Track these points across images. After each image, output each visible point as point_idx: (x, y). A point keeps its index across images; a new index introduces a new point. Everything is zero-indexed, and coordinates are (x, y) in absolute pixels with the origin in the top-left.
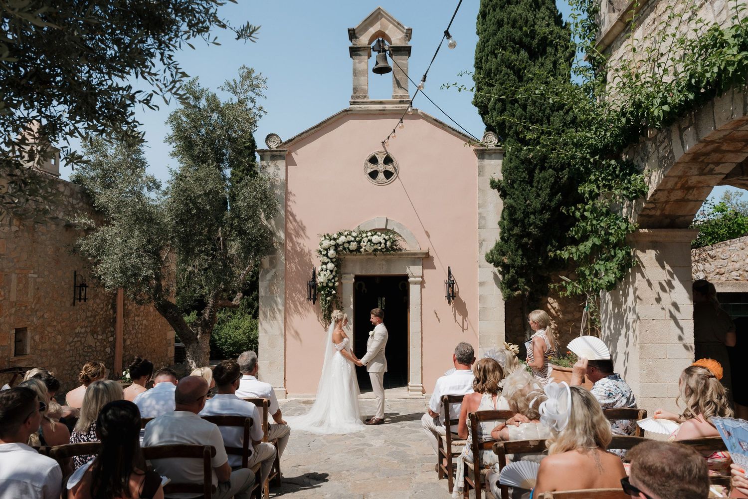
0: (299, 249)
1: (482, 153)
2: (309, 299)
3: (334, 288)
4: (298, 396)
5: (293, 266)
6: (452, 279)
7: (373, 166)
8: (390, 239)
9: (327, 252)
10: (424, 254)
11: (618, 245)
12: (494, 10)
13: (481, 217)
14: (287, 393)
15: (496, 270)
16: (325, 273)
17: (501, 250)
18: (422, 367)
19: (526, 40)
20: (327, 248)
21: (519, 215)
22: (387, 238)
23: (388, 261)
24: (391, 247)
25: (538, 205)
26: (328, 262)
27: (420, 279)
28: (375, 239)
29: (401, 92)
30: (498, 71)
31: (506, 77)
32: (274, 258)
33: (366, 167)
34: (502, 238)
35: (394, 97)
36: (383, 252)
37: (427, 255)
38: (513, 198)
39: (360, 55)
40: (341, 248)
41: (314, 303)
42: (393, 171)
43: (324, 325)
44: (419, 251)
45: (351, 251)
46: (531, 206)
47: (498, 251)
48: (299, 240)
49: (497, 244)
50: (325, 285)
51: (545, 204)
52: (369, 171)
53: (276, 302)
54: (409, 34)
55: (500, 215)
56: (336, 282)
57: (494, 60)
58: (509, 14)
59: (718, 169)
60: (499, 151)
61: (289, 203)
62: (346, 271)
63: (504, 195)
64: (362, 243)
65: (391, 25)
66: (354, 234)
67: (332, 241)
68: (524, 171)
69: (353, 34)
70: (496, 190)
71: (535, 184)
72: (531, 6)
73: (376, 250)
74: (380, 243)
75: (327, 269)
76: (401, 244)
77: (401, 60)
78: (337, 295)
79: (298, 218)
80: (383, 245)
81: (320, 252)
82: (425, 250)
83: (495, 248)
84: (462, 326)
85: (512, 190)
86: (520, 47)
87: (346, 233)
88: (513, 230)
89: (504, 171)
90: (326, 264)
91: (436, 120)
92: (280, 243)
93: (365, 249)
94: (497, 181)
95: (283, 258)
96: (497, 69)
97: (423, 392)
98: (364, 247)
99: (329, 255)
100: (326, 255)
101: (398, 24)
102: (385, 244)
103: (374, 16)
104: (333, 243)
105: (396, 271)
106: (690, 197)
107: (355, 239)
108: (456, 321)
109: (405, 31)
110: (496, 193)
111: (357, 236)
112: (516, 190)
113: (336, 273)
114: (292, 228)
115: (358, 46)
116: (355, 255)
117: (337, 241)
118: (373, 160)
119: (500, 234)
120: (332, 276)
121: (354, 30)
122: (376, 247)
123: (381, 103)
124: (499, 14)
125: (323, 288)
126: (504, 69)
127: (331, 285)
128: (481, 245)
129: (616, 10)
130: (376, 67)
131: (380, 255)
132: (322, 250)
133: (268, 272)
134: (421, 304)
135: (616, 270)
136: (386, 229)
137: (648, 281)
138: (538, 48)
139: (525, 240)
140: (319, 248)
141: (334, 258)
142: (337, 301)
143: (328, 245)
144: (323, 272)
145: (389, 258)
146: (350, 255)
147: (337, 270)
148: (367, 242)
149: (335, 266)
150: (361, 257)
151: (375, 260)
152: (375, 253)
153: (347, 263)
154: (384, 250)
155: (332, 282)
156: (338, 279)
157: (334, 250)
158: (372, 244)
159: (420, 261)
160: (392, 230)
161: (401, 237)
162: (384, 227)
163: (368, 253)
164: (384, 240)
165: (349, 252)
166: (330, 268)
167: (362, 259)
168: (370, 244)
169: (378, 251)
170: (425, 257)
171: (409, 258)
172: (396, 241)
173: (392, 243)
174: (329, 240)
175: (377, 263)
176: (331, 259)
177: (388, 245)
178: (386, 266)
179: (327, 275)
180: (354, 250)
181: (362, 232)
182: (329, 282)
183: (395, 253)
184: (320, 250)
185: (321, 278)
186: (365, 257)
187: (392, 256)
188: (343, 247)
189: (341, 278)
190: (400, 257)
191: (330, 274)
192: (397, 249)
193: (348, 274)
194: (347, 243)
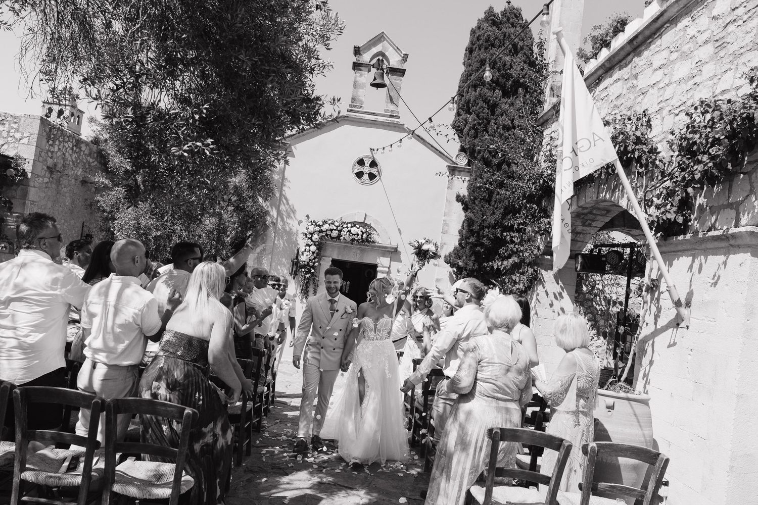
0: (288, 229)
1: (453, 170)
2: (291, 273)
3: (313, 267)
5: (281, 242)
7: (360, 167)
8: (367, 232)
9: (312, 236)
10: (393, 248)
11: (530, 265)
12: (480, 49)
13: (445, 224)
15: (451, 270)
16: (308, 253)
17: (458, 254)
19: (502, 81)
20: (312, 232)
21: (476, 227)
22: (364, 231)
23: (362, 251)
24: (366, 239)
25: (492, 221)
26: (311, 245)
27: (387, 270)
28: (354, 230)
29: (392, 107)
30: (475, 103)
31: (481, 110)
33: (354, 168)
34: (460, 244)
35: (386, 111)
37: (396, 249)
38: (473, 213)
39: (361, 70)
40: (324, 234)
41: (294, 278)
42: (377, 174)
44: (390, 246)
45: (332, 238)
46: (486, 221)
47: (455, 254)
48: (289, 221)
49: (455, 249)
50: (306, 263)
51: (498, 221)
52: (356, 171)
54: (405, 58)
55: (461, 225)
56: (316, 262)
57: (473, 92)
58: (492, 55)
59: (594, 224)
60: (467, 170)
61: (284, 188)
62: (326, 255)
63: (465, 209)
64: (342, 233)
65: (391, 48)
66: (337, 224)
68: (485, 191)
69: (357, 51)
70: (460, 203)
71: (492, 203)
72: (510, 51)
73: (353, 240)
74: (358, 235)
75: (310, 251)
76: (375, 237)
77: (395, 79)
78: (315, 274)
79: (290, 203)
80: (360, 237)
81: (306, 235)
82: (394, 245)
83: (453, 251)
85: (473, 205)
86: (496, 86)
87: (330, 222)
88: (469, 239)
89: (469, 188)
90: (309, 246)
91: (419, 136)
92: (272, 222)
93: (344, 238)
94: (462, 195)
95: (273, 234)
96: (475, 101)
98: (343, 236)
99: (313, 238)
100: (311, 239)
101: (398, 48)
102: (362, 236)
103: (377, 38)
104: (317, 228)
105: (368, 259)
106: (578, 239)
107: (337, 228)
109: (402, 55)
110: (459, 206)
111: (339, 226)
112: (477, 206)
113: (317, 255)
114: (285, 210)
115: (361, 62)
116: (335, 242)
117: (322, 228)
118: (361, 162)
119: (459, 240)
120: (313, 257)
121: (359, 48)
122: (353, 237)
123: (374, 114)
124: (483, 55)
125: (304, 266)
126: (481, 103)
127: (311, 264)
128: (442, 247)
129: (555, 96)
130: (374, 82)
131: (356, 245)
132: (307, 233)
135: (525, 281)
136: (364, 223)
137: (546, 291)
138: (511, 88)
139: (478, 248)
140: (305, 231)
141: (318, 242)
142: (315, 279)
143: (313, 230)
144: (306, 252)
145: (364, 248)
146: (330, 241)
147: (318, 252)
148: (347, 232)
149: (317, 249)
150: (340, 244)
151: (351, 248)
152: (352, 242)
153: (327, 248)
154: (360, 241)
155: (312, 262)
156: (318, 260)
157: (318, 235)
158: (351, 234)
159: (389, 254)
160: (369, 224)
161: (375, 231)
162: (363, 221)
163: (346, 241)
164: (361, 232)
165: (330, 239)
166: (312, 250)
167: (340, 246)
168: (349, 234)
169: (355, 240)
170: (394, 252)
171: (380, 250)
172: (371, 235)
173: (368, 236)
174: (315, 226)
175: (353, 251)
176: (314, 242)
177: (364, 237)
178: (360, 254)
179: (309, 255)
180: (335, 237)
181: (344, 223)
182: (310, 262)
183: (369, 244)
184: (305, 233)
185: (304, 258)
186: (343, 245)
187: (366, 247)
188: (326, 234)
189: (321, 260)
190: (371, 249)
191: (312, 255)
192: (371, 241)
193: (326, 257)
194: (330, 231)
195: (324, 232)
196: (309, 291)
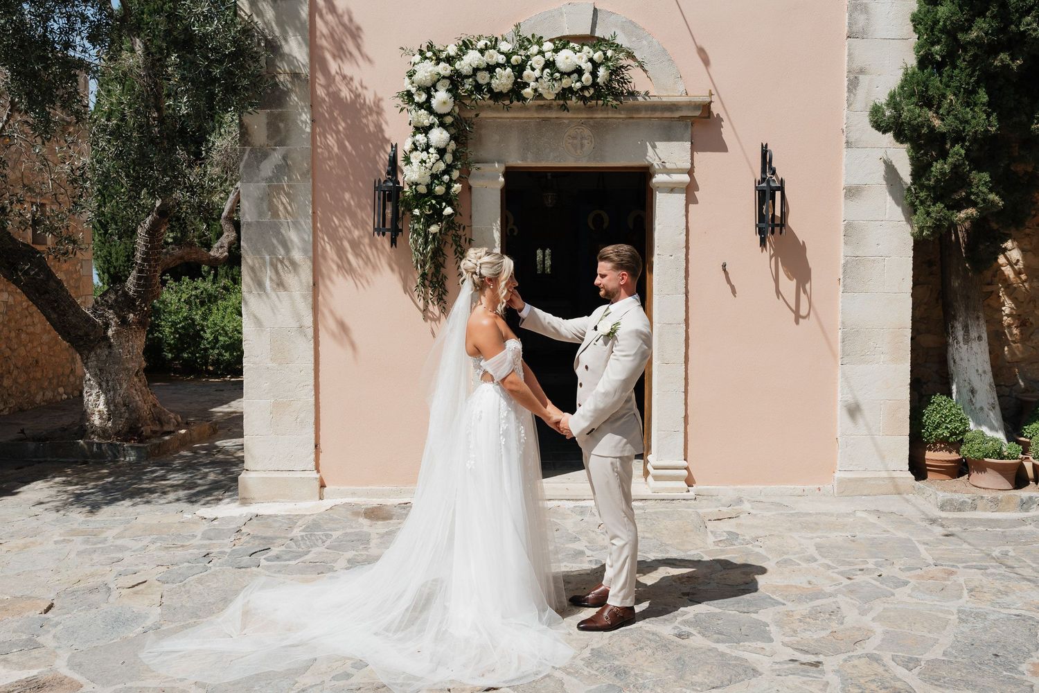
0: (347, 96)
2: (380, 230)
3: (448, 198)
4: (354, 494)
5: (331, 140)
8: (606, 60)
9: (430, 97)
10: (696, 106)
13: (858, 6)
14: (323, 486)
16: (424, 155)
17: (921, 93)
18: (686, 417)
20: (429, 84)
22: (598, 56)
23: (599, 128)
24: (609, 84)
26: (431, 127)
27: (685, 178)
28: (566, 59)
32: (281, 118)
34: (925, 60)
36: (583, 98)
37: (706, 107)
40: (468, 85)
41: (393, 242)
43: (421, 304)
44: (685, 99)
45: (496, 96)
47: (910, 95)
48: (346, 69)
49: (908, 79)
50: (422, 189)
53: (285, 244)
56: (455, 182)
62: (483, 154)
64: (528, 72)
66: (505, 47)
67: (442, 65)
73: (566, 93)
74: (579, 71)
75: (427, 148)
76: (634, 78)
78: (457, 219)
80: (587, 77)
81: (409, 95)
82: (698, 94)
83: (902, 87)
84: (793, 307)
87: (481, 44)
90: (426, 130)
92: (295, 75)
93: (535, 90)
95: (306, 117)
97: (690, 482)
98: (532, 84)
99: (434, 102)
100: (427, 106)
102: (594, 74)
104: (444, 69)
105: (618, 157)
107: (508, 61)
108: (778, 292)
111: (514, 53)
113: (455, 158)
116: (508, 108)
117: (458, 65)
119: (919, 48)
120: (442, 166)
122: (566, 82)
125: (419, 199)
127: (439, 190)
128: (853, 84)
131: (578, 110)
132: (413, 90)
133: (265, 155)
134: (687, 247)
136: (592, 36)
140: (407, 85)
141: (448, 114)
142: (457, 236)
143: (432, 75)
144: (418, 153)
145: (601, 118)
146: (490, 106)
147: (457, 150)
148: (543, 70)
149: (452, 137)
150: (522, 115)
151: (561, 123)
152: (562, 102)
153: (483, 132)
154: (587, 94)
155: (443, 182)
156: (460, 176)
157: (448, 91)
158: (557, 75)
159: (686, 126)
160: (609, 41)
161: (634, 58)
162: (588, 32)
163: (542, 102)
164: (589, 64)
165: (490, 98)
166: (436, 142)
167: (525, 120)
168: (552, 75)
169: (572, 94)
170: (699, 117)
171: (655, 118)
172: (623, 70)
173: (611, 74)
174: (433, 62)
175: (567, 133)
176: (441, 116)
177: (598, 80)
178: (593, 140)
179: (428, 161)
180: (505, 91)
181: (528, 40)
182: (436, 181)
183: (618, 103)
184: (409, 91)
185: (413, 171)
186: (536, 115)
187: (610, 112)
188: (474, 83)
189: (469, 173)
190: (626, 118)
191: (437, 160)
192: (625, 91)
193: (486, 162)
194: (486, 71)
195: (467, 77)
196: (445, 277)
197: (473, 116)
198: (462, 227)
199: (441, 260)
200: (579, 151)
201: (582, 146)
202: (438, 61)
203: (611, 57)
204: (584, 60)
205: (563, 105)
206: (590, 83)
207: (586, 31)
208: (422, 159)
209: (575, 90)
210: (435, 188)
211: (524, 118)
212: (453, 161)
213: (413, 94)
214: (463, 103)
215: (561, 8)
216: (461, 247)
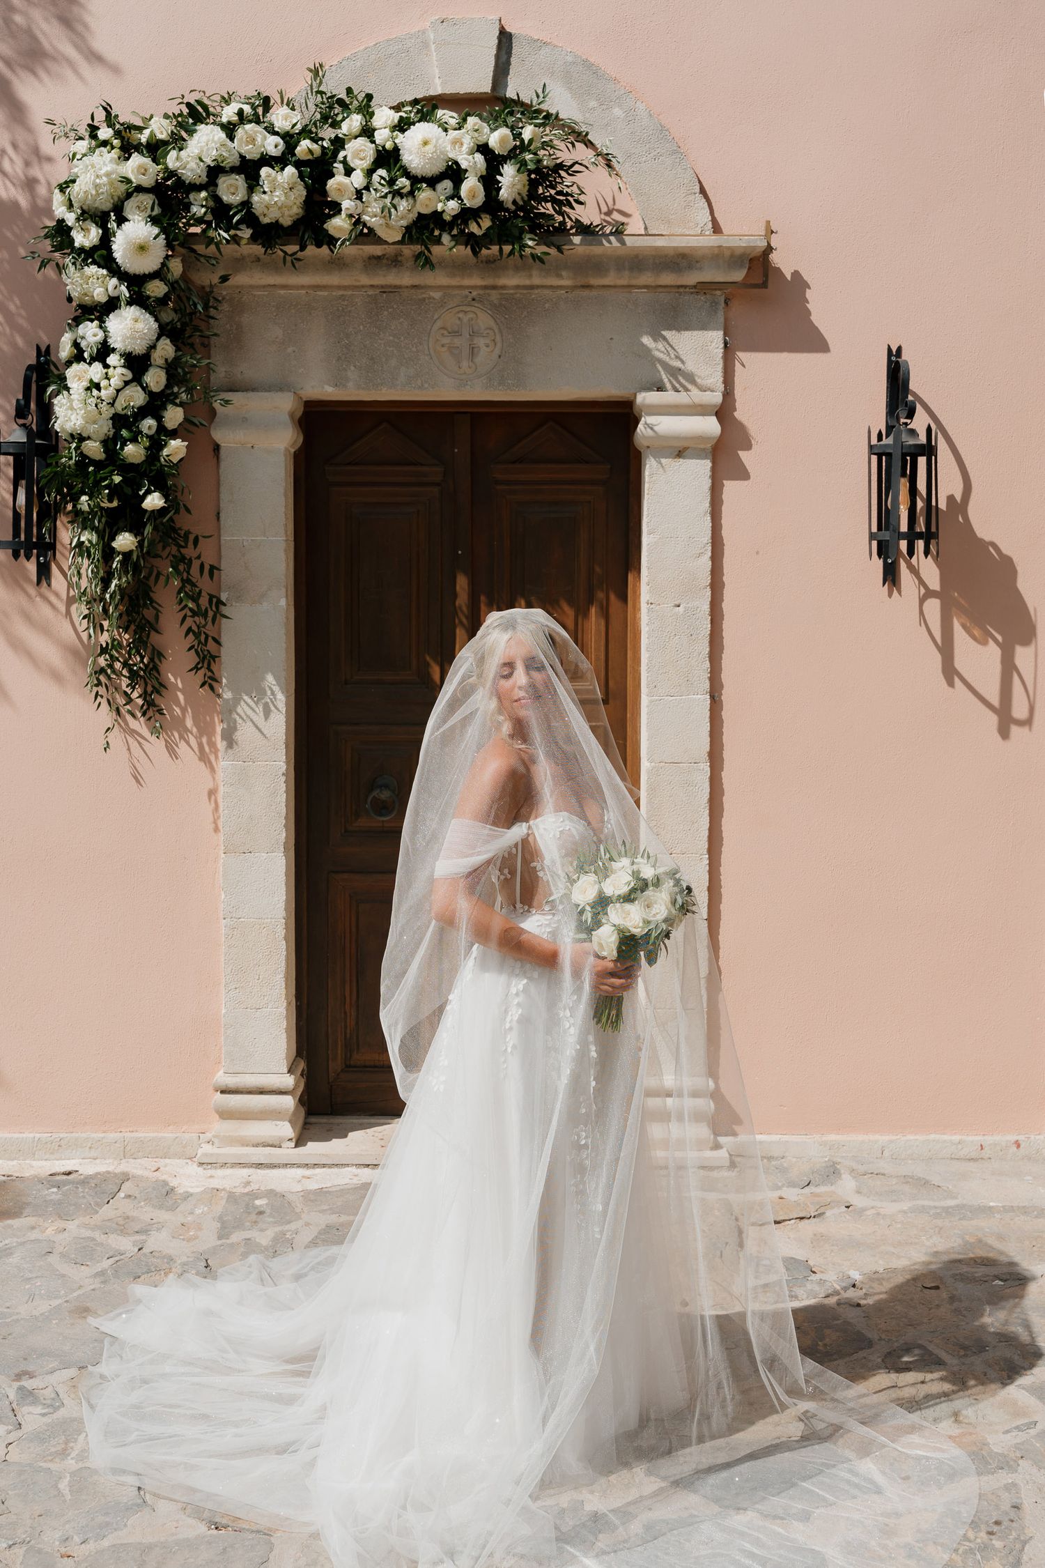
3: (153, 472)
6: (920, 422)
8: (518, 151)
9: (108, 234)
10: (736, 257)
16: (96, 371)
20: (107, 206)
22: (496, 138)
23: (512, 311)
24: (527, 204)
26: (112, 305)
27: (710, 426)
28: (424, 146)
36: (475, 243)
37: (762, 259)
40: (199, 205)
41: (41, 575)
44: (711, 241)
45: (268, 234)
50: (94, 449)
56: (174, 434)
62: (247, 370)
64: (337, 183)
66: (282, 118)
67: (137, 160)
73: (426, 226)
74: (454, 173)
75: (103, 352)
76: (592, 192)
78: (184, 522)
80: (471, 188)
81: (61, 230)
82: (743, 230)
87: (229, 114)
90: (100, 312)
93: (356, 220)
98: (347, 204)
99: (120, 248)
100: (102, 255)
102: (490, 181)
104: (138, 167)
107: (290, 151)
111: (306, 132)
113: (174, 378)
116: (295, 263)
117: (172, 160)
120: (136, 397)
122: (425, 199)
125: (90, 472)
127: (133, 452)
131: (458, 267)
132: (70, 218)
134: (717, 585)
136: (494, 95)
140: (60, 209)
141: (156, 275)
142: (183, 559)
143: (111, 183)
144: (83, 366)
145: (517, 287)
146: (258, 260)
147: (176, 359)
148: (370, 173)
149: (165, 330)
150: (334, 279)
151: (424, 299)
152: (418, 248)
153: (246, 319)
154: (473, 228)
155: (141, 432)
156: (186, 419)
157: (154, 220)
158: (403, 182)
159: (714, 304)
160: (531, 106)
161: (589, 144)
162: (485, 86)
163: (377, 250)
164: (479, 158)
165: (254, 239)
166: (124, 341)
167: (341, 293)
168: (391, 182)
169: (442, 230)
170: (745, 285)
171: (639, 287)
172: (563, 173)
173: (533, 185)
174: (115, 153)
175: (439, 324)
176: (135, 282)
177: (504, 194)
178: (498, 338)
179: (104, 383)
180: (286, 222)
181: (341, 102)
182: (124, 433)
183: (553, 251)
184: (61, 222)
185: (72, 408)
186: (365, 280)
187: (535, 272)
188: (211, 203)
189: (213, 413)
190: (575, 287)
191: (127, 383)
192: (569, 224)
193: (253, 390)
194: (239, 174)
195: (197, 188)
196: (160, 655)
197: (216, 280)
198: (191, 538)
199: (148, 613)
200: (465, 364)
201: (473, 351)
202: (128, 149)
203: (531, 141)
204: (465, 148)
205: (421, 254)
206: (479, 199)
207: (482, 83)
208: (91, 381)
209: (447, 218)
210: (122, 448)
211: (339, 287)
212: (167, 386)
213: (70, 229)
214: (194, 251)
215: (424, 32)
216: (194, 585)
